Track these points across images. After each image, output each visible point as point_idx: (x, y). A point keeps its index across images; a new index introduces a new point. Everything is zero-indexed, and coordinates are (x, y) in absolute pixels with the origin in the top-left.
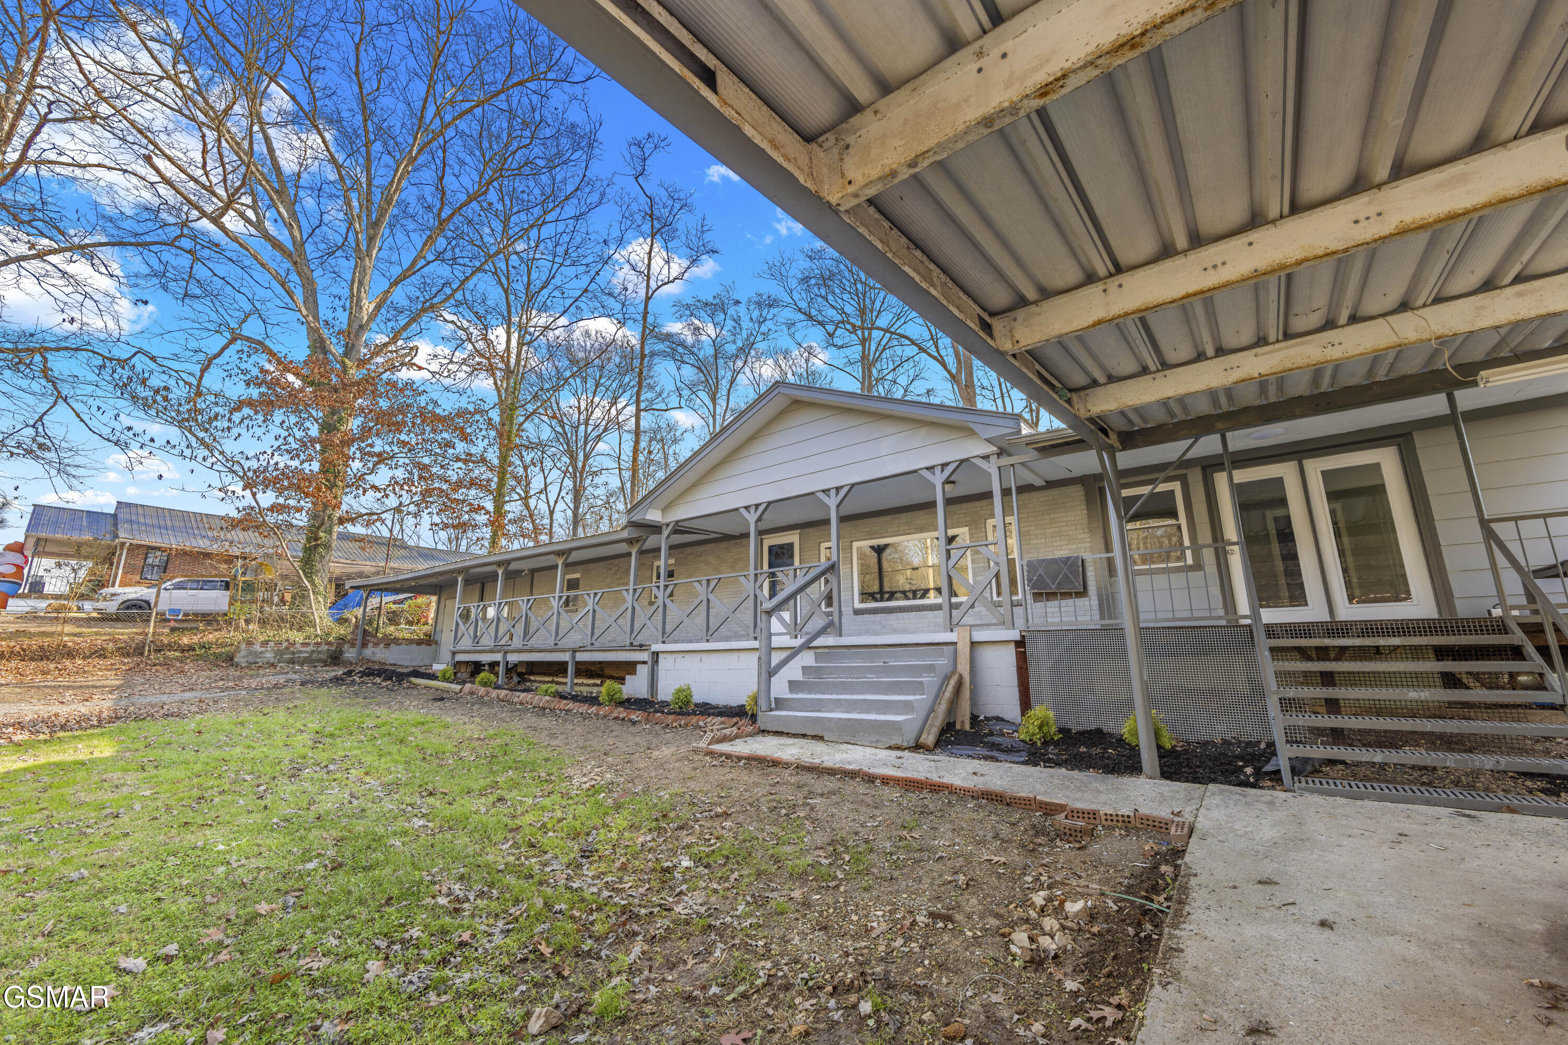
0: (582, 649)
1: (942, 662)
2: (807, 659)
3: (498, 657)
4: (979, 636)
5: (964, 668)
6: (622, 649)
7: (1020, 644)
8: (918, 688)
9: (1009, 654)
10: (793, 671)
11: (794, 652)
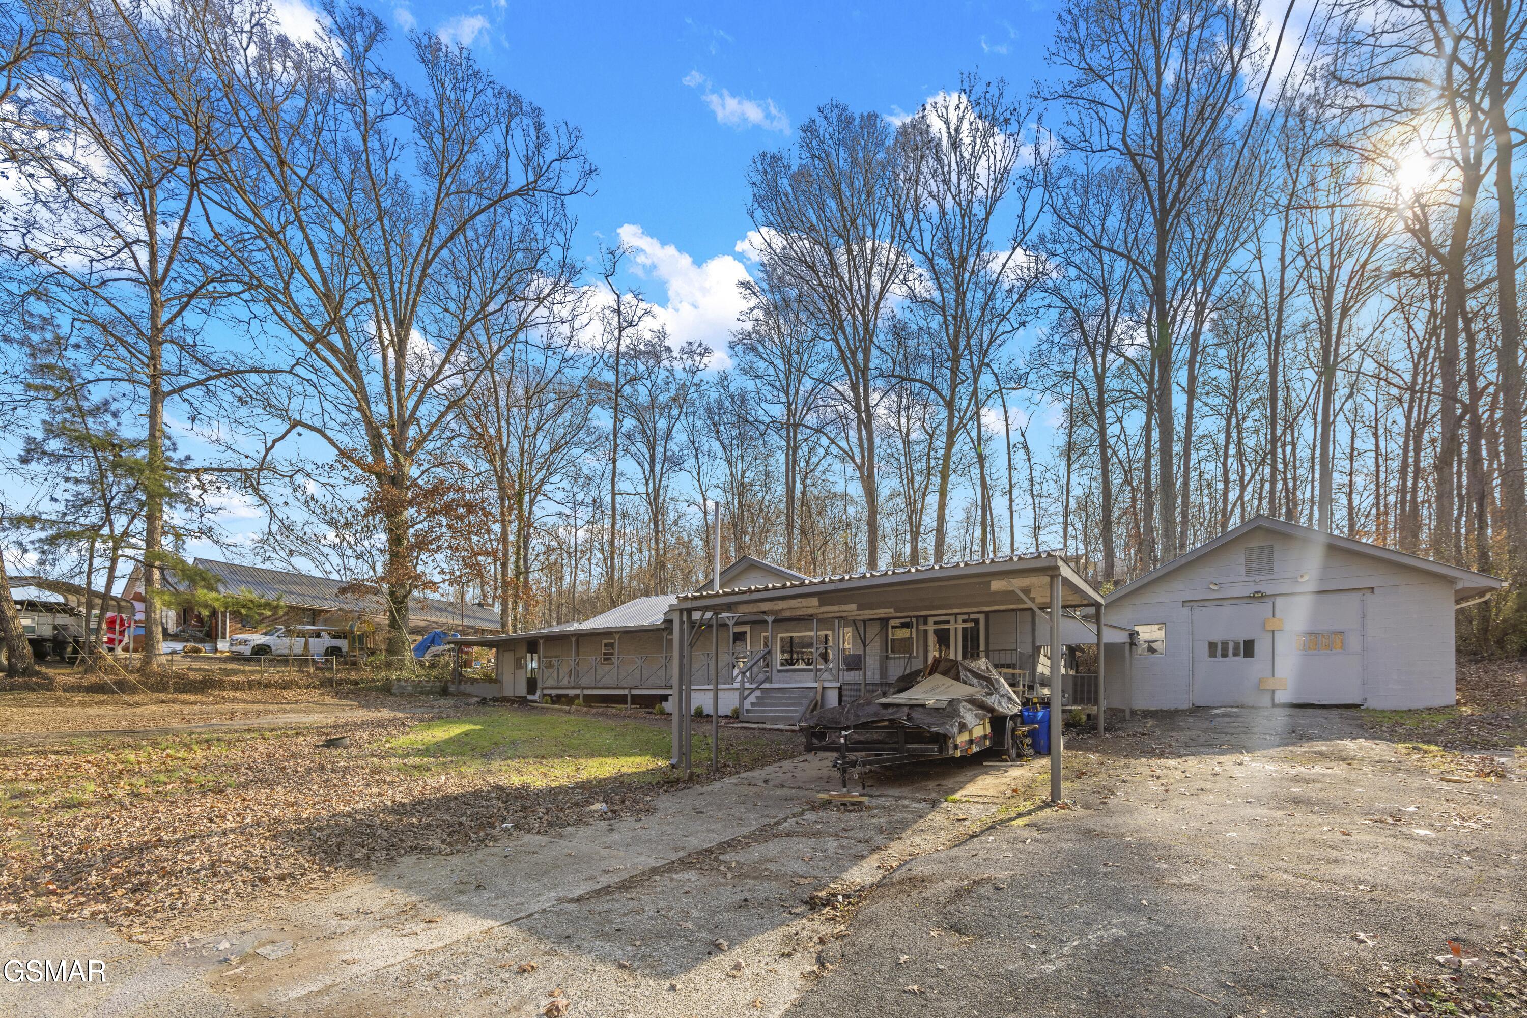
0: (636, 687)
1: (811, 695)
2: (758, 693)
3: (578, 692)
4: (826, 684)
5: (819, 698)
6: (660, 688)
7: (840, 688)
8: (801, 704)
9: (836, 692)
10: (752, 698)
11: (753, 690)
